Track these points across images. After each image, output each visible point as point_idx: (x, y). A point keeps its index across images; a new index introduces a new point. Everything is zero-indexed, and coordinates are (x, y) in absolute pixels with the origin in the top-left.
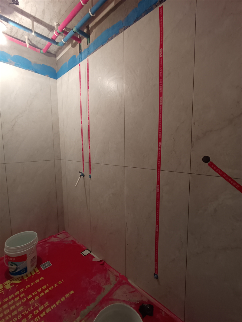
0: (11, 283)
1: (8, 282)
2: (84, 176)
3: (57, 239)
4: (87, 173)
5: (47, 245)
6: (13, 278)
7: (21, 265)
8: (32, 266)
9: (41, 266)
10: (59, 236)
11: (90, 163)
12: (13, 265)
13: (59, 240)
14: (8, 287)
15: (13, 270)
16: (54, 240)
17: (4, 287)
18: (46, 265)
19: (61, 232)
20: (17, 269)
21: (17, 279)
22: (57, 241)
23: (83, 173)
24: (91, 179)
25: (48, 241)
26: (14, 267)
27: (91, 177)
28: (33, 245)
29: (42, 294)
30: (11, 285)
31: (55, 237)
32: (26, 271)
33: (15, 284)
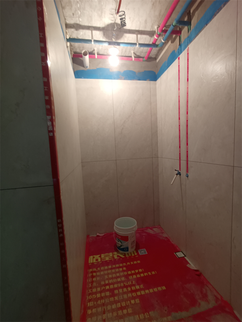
0: (118, 255)
1: (115, 253)
2: (180, 175)
3: (152, 231)
4: (183, 172)
5: (145, 234)
6: (119, 251)
7: (125, 244)
8: (132, 247)
9: (139, 251)
10: (154, 229)
11: (187, 161)
12: (119, 242)
13: (154, 233)
14: (116, 257)
15: (119, 246)
16: (149, 231)
17: (113, 256)
18: (143, 252)
19: (157, 227)
20: (121, 246)
21: (121, 254)
22: (152, 233)
23: (179, 171)
24: (188, 179)
25: (145, 231)
26: (120, 243)
27: (188, 176)
28: (133, 230)
29: (138, 276)
30: (118, 256)
31: (151, 229)
32: (128, 251)
33: (120, 257)
